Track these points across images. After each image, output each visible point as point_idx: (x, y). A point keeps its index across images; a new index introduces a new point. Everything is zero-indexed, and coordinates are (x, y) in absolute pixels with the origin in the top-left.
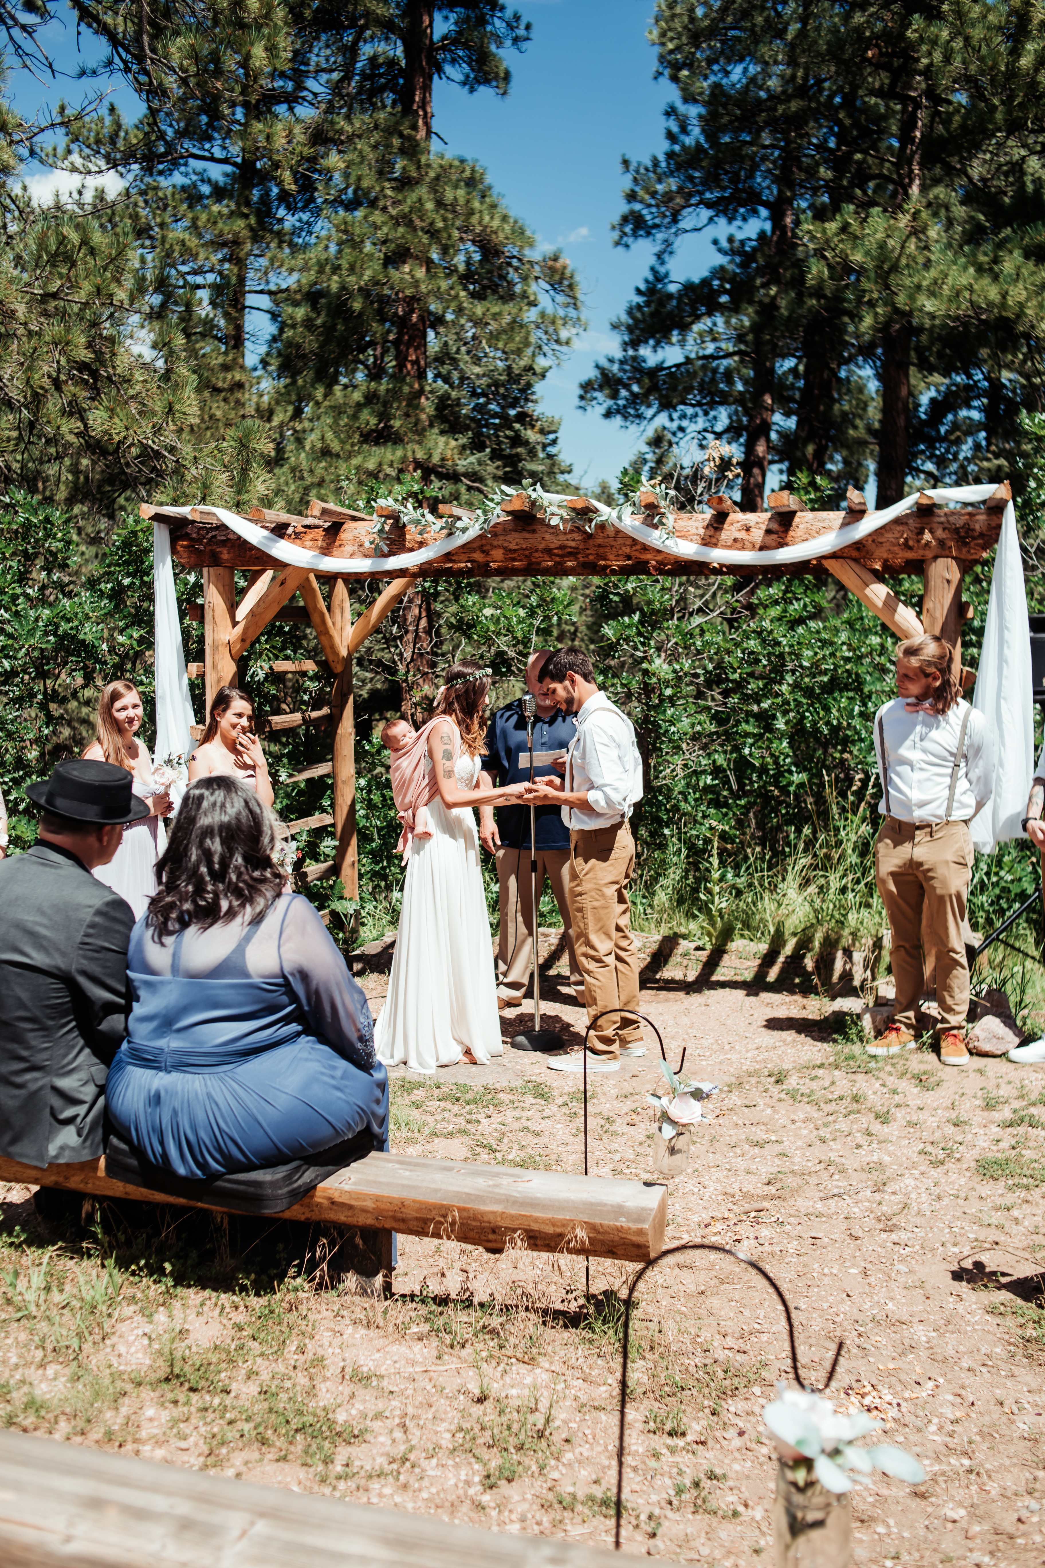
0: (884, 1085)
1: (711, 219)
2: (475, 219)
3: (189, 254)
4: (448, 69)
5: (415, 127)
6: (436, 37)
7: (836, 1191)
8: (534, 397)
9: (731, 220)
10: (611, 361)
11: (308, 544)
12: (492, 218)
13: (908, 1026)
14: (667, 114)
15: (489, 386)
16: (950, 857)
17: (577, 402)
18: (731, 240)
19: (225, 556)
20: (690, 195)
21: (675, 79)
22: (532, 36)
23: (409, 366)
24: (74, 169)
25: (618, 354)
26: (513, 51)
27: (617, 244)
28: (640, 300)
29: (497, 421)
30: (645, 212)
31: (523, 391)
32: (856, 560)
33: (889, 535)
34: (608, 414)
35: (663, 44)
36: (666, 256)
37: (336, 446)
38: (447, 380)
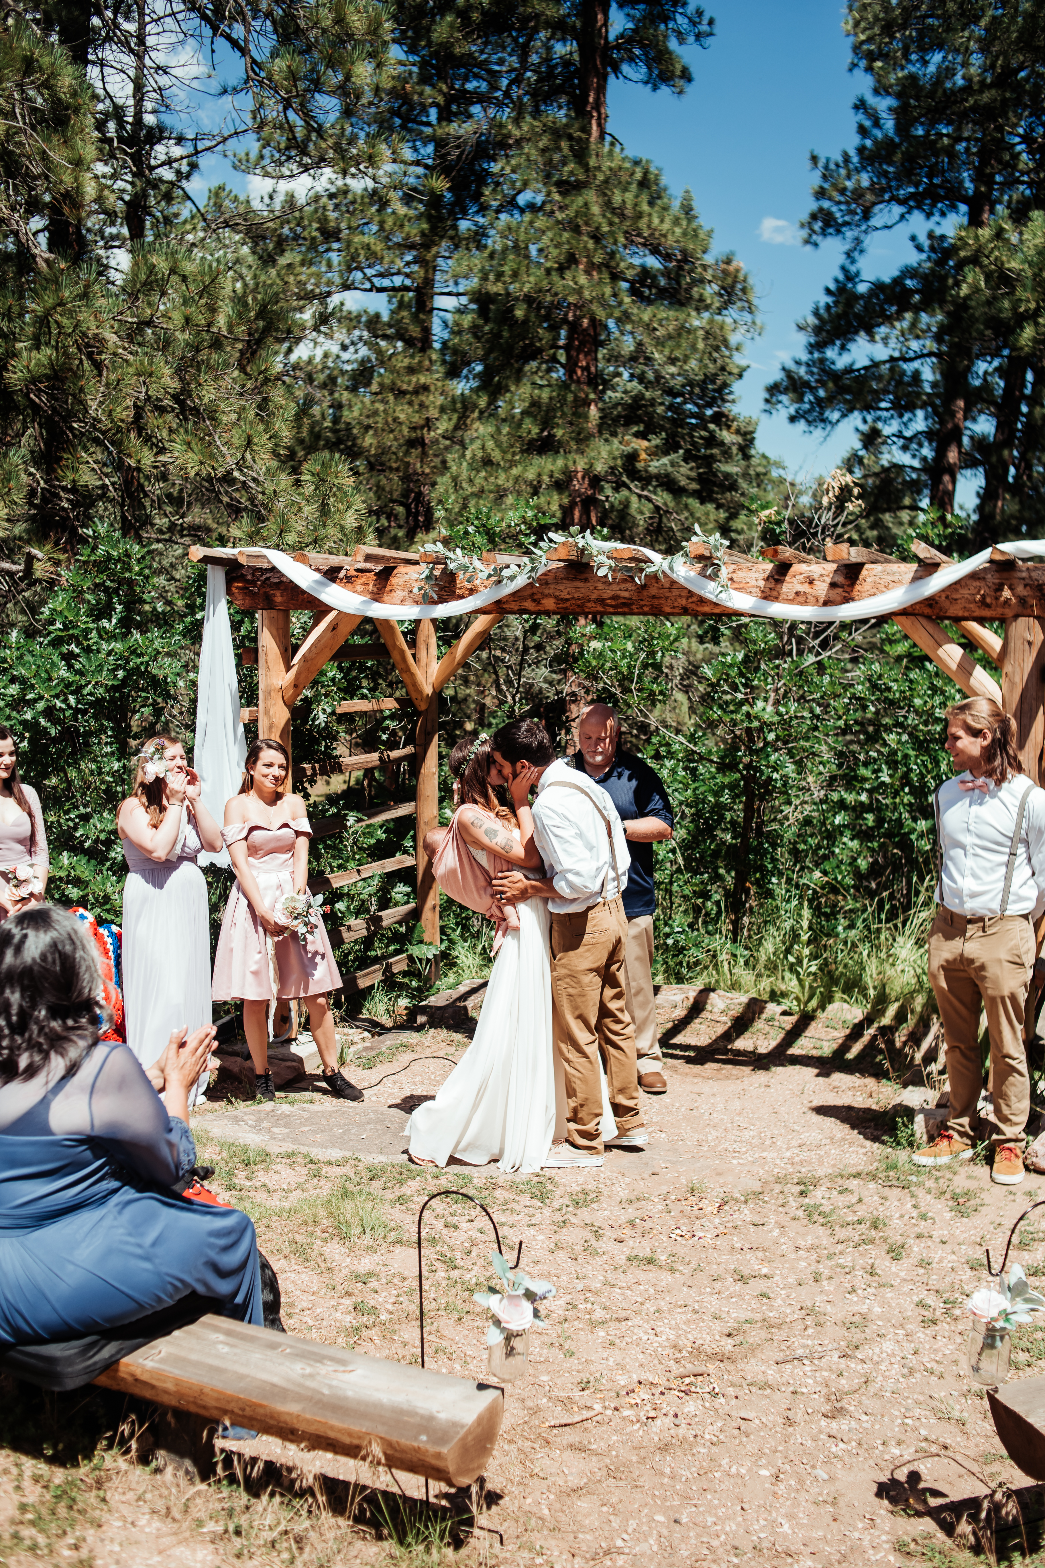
0: (915, 1207)
1: (902, 217)
2: (643, 223)
3: (374, 258)
4: (626, 68)
5: (586, 130)
6: (612, 37)
7: (800, 1352)
8: (730, 397)
9: (929, 215)
10: (798, 363)
11: (359, 588)
12: (662, 221)
13: (962, 1134)
14: (856, 107)
15: (683, 386)
16: (1004, 956)
17: (762, 405)
18: (931, 235)
19: (279, 599)
20: (883, 191)
21: (869, 69)
22: (715, 31)
23: (579, 372)
24: (267, 175)
25: (804, 357)
26: (696, 47)
27: (807, 242)
28: (830, 300)
29: (693, 421)
30: (834, 209)
31: (720, 390)
32: (928, 618)
33: (965, 592)
34: (792, 419)
35: (856, 34)
36: (856, 254)
37: (496, 455)
38: (641, 379)
